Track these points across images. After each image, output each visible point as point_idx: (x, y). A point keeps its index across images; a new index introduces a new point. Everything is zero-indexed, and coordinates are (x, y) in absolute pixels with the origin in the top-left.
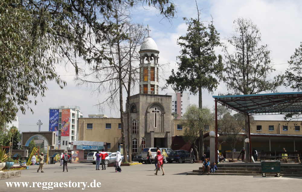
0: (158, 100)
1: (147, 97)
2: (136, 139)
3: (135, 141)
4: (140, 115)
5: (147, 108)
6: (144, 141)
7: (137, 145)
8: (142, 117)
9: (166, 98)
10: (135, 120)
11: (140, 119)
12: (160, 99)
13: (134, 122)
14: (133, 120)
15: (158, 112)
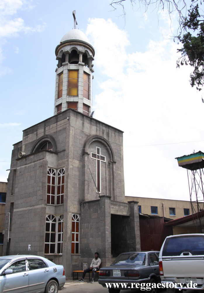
0: (103, 133)
1: (83, 121)
2: (53, 217)
3: (51, 222)
4: (70, 156)
5: (83, 143)
6: (77, 223)
7: (55, 234)
8: (74, 164)
9: (115, 134)
10: (53, 171)
11: (70, 167)
12: (105, 133)
13: (51, 175)
14: (48, 169)
15: (103, 158)
